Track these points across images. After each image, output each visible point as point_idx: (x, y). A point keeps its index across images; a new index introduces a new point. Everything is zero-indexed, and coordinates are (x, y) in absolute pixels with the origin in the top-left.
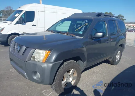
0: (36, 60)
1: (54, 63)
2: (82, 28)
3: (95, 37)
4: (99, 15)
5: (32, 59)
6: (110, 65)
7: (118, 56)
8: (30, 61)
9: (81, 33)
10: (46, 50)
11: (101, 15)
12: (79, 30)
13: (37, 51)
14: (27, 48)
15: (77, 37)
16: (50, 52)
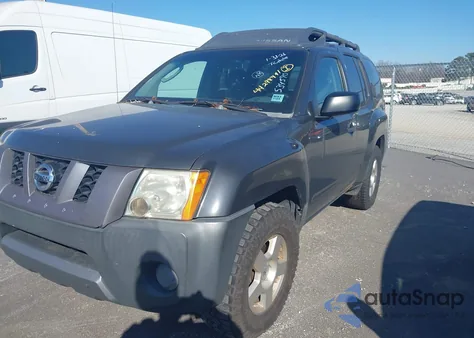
0: (148, 215)
1: (229, 218)
2: (276, 81)
3: (328, 111)
4: (314, 36)
5: (128, 213)
6: (352, 210)
7: (372, 179)
8: (121, 224)
9: (278, 98)
10: (191, 168)
11: (318, 37)
12: (269, 90)
13: (149, 175)
14: (92, 167)
15: (269, 114)
16: (207, 174)
